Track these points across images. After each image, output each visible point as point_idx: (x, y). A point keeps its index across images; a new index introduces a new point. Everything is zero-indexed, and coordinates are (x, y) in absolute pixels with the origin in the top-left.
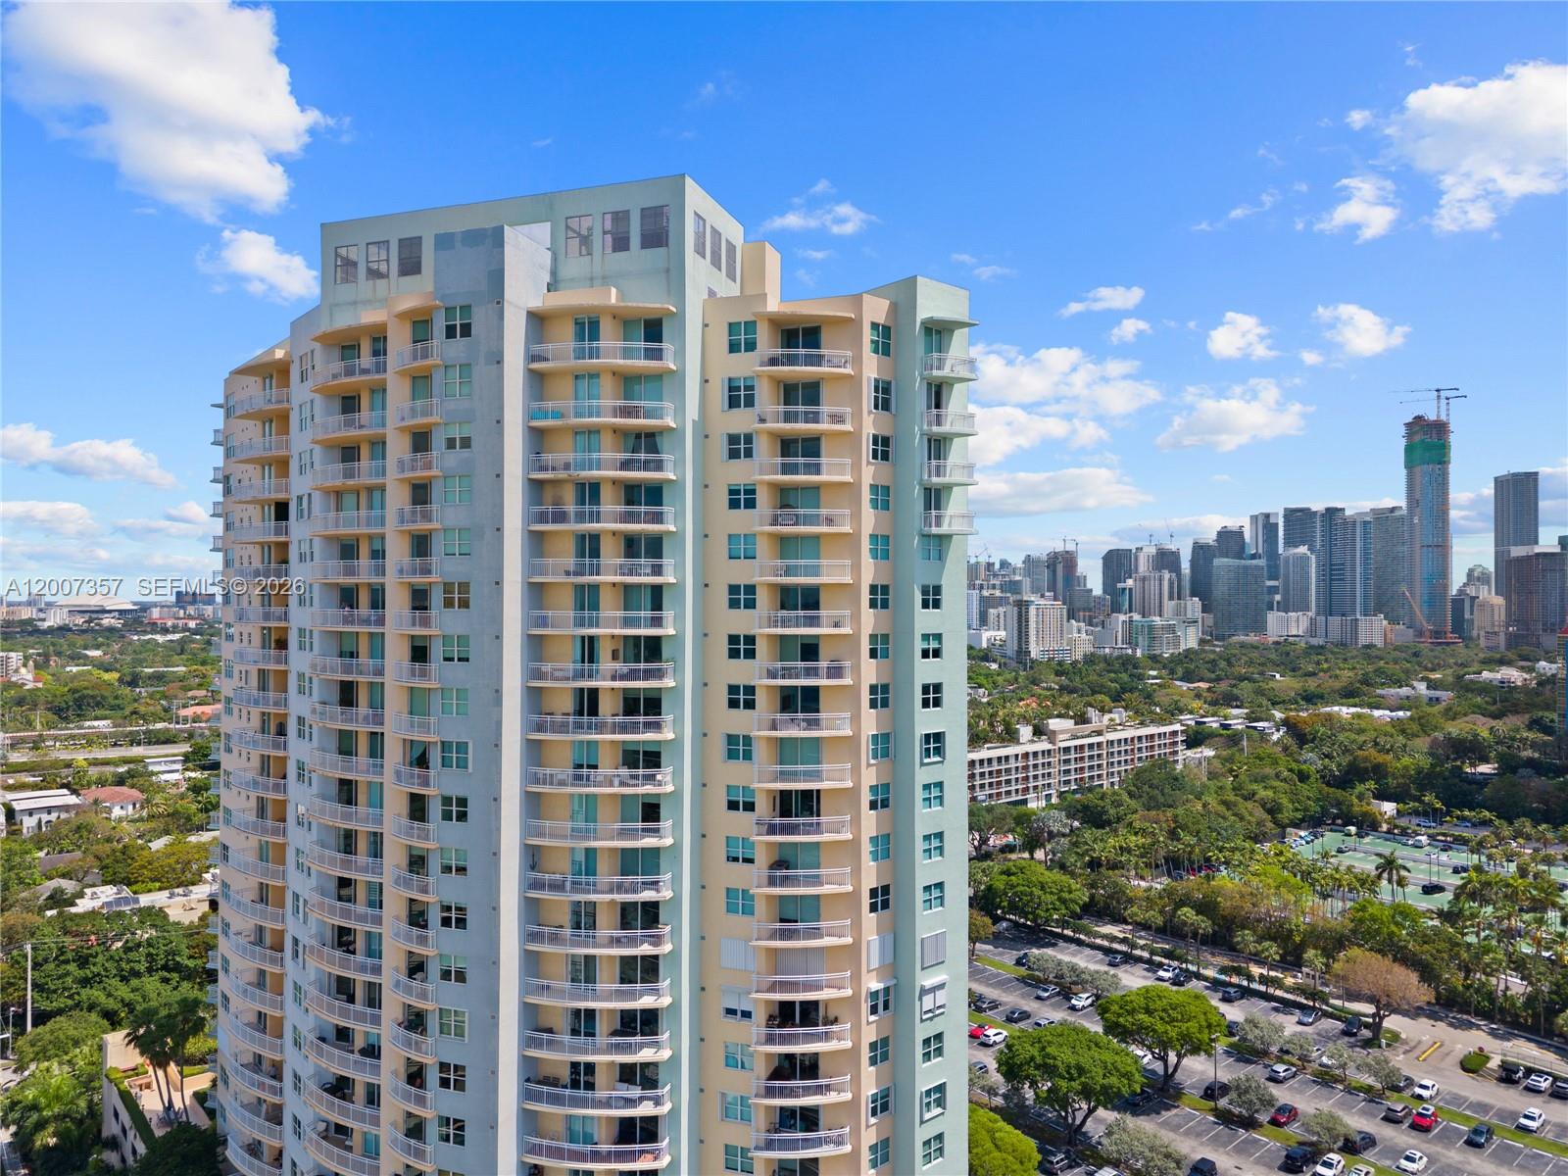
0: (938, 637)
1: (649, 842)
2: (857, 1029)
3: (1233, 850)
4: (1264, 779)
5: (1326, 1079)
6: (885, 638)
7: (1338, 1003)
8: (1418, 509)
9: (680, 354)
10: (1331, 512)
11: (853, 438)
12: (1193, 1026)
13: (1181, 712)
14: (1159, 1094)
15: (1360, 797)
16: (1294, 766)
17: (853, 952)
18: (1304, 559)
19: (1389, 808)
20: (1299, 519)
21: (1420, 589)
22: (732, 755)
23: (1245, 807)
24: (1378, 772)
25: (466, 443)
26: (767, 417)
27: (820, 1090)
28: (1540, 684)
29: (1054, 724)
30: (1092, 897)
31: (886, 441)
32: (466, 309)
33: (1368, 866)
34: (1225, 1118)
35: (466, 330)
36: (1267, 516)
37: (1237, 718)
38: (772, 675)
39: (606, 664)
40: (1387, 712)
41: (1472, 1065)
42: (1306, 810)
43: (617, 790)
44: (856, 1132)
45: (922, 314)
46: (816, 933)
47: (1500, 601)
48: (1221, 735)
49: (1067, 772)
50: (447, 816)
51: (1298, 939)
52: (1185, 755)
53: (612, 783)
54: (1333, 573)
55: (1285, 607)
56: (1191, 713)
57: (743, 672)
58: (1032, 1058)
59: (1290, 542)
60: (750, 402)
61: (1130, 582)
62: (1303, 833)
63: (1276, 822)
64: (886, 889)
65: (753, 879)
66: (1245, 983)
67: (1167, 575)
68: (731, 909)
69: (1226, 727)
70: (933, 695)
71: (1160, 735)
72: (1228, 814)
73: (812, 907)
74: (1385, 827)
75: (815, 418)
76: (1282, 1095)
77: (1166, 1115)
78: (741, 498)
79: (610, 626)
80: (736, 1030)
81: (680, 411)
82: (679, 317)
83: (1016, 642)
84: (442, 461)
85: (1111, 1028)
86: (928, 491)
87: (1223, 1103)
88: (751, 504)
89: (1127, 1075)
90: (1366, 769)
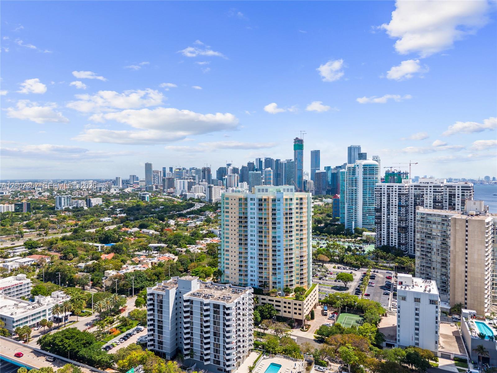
1: (292, 243)
2: (306, 257)
7: (316, 263)
8: (297, 161)
9: (293, 201)
10: (277, 161)
11: (306, 207)
18: (270, 171)
20: (269, 162)
21: (297, 180)
22: (297, 235)
28: (325, 205)
35: (280, 201)
36: (260, 159)
38: (299, 228)
39: (288, 228)
41: (334, 268)
46: (303, 250)
47: (312, 181)
50: (278, 242)
53: (289, 238)
54: (278, 175)
59: (266, 167)
60: (298, 205)
61: (226, 177)
65: (298, 245)
67: (236, 175)
68: (297, 248)
75: (302, 206)
79: (288, 225)
80: (298, 258)
81: (293, 206)
82: (294, 198)
83: (209, 197)
88: (298, 213)
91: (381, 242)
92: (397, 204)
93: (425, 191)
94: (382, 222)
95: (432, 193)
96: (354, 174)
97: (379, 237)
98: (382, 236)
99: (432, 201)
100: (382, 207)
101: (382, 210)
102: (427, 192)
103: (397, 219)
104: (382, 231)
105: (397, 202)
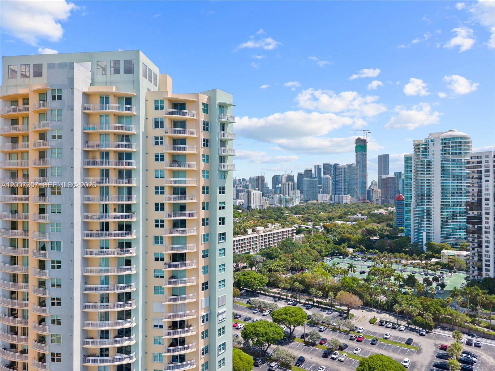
0: (224, 203)
1: (128, 272)
2: (198, 328)
3: (309, 264)
4: (318, 243)
5: (334, 329)
6: (207, 203)
7: (338, 307)
8: (359, 165)
9: (138, 109)
10: (336, 165)
11: (197, 139)
12: (298, 317)
13: (294, 224)
14: (288, 338)
15: (344, 247)
16: (326, 239)
17: (196, 303)
18: (328, 178)
19: (351, 250)
20: (327, 167)
21: (359, 187)
22: (156, 243)
23: (313, 251)
24: (348, 240)
25: (60, 137)
26: (168, 131)
27: (185, 349)
28: (389, 214)
29: (258, 228)
30: (269, 281)
31: (207, 141)
32: (60, 90)
33: (345, 267)
34: (307, 344)
35: (60, 98)
36: (318, 166)
37: (310, 225)
38: (170, 216)
39: (112, 213)
40: (351, 223)
41: (372, 322)
42: (329, 252)
43: (116, 256)
44: (197, 361)
45: (219, 101)
46: (184, 298)
47: (380, 190)
48: (306, 230)
49: (262, 243)
50: (53, 267)
51: (327, 289)
52: (296, 237)
53: (114, 253)
54: (336, 182)
55: (323, 192)
56: (297, 224)
57: (160, 215)
58: (252, 332)
59: (325, 173)
60: (162, 126)
61: (280, 185)
62: (328, 258)
63: (321, 256)
64: (207, 283)
65: (164, 283)
66: (313, 303)
67: (290, 183)
68: (156, 293)
69: (307, 228)
70: (222, 221)
71: (288, 231)
72: (308, 254)
73: (183, 290)
74: (350, 256)
75: (184, 132)
76: (323, 335)
77: (290, 344)
78: (159, 158)
79: (113, 200)
80: (158, 331)
81: (138, 128)
82: (138, 97)
83: (247, 203)
84: (50, 143)
85: (275, 320)
86: (221, 157)
87: (306, 339)
88: (163, 160)
89: (280, 334)
90: (345, 239)
91: (480, 269)
94: (484, 230)
96: (426, 155)
97: (476, 259)
98: (484, 259)
100: (483, 200)
101: (484, 206)
104: (484, 249)
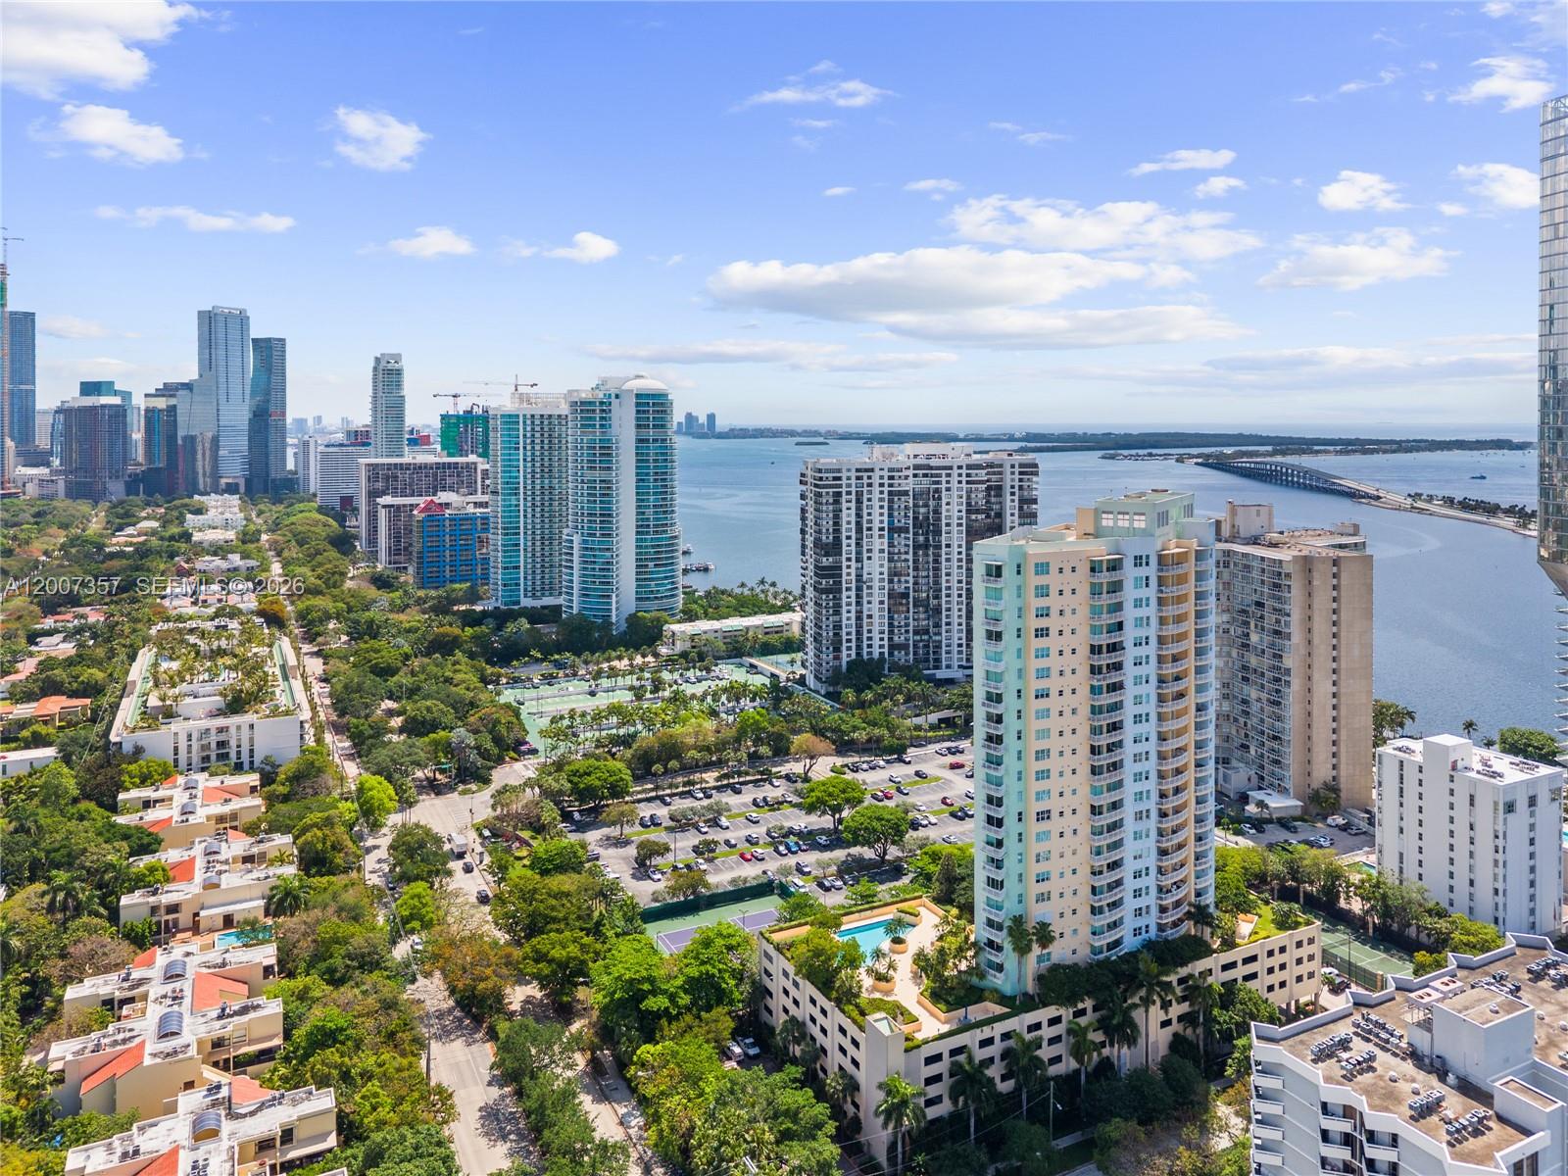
74: (504, 680)
92: (886, 525)
93: (944, 479)
94: (844, 586)
95: (964, 485)
97: (832, 634)
98: (844, 630)
99: (964, 508)
100: (844, 538)
101: (844, 548)
102: (948, 482)
103: (885, 570)
104: (844, 615)
105: (885, 518)
